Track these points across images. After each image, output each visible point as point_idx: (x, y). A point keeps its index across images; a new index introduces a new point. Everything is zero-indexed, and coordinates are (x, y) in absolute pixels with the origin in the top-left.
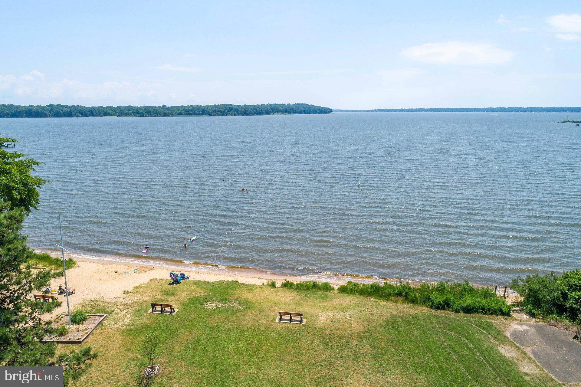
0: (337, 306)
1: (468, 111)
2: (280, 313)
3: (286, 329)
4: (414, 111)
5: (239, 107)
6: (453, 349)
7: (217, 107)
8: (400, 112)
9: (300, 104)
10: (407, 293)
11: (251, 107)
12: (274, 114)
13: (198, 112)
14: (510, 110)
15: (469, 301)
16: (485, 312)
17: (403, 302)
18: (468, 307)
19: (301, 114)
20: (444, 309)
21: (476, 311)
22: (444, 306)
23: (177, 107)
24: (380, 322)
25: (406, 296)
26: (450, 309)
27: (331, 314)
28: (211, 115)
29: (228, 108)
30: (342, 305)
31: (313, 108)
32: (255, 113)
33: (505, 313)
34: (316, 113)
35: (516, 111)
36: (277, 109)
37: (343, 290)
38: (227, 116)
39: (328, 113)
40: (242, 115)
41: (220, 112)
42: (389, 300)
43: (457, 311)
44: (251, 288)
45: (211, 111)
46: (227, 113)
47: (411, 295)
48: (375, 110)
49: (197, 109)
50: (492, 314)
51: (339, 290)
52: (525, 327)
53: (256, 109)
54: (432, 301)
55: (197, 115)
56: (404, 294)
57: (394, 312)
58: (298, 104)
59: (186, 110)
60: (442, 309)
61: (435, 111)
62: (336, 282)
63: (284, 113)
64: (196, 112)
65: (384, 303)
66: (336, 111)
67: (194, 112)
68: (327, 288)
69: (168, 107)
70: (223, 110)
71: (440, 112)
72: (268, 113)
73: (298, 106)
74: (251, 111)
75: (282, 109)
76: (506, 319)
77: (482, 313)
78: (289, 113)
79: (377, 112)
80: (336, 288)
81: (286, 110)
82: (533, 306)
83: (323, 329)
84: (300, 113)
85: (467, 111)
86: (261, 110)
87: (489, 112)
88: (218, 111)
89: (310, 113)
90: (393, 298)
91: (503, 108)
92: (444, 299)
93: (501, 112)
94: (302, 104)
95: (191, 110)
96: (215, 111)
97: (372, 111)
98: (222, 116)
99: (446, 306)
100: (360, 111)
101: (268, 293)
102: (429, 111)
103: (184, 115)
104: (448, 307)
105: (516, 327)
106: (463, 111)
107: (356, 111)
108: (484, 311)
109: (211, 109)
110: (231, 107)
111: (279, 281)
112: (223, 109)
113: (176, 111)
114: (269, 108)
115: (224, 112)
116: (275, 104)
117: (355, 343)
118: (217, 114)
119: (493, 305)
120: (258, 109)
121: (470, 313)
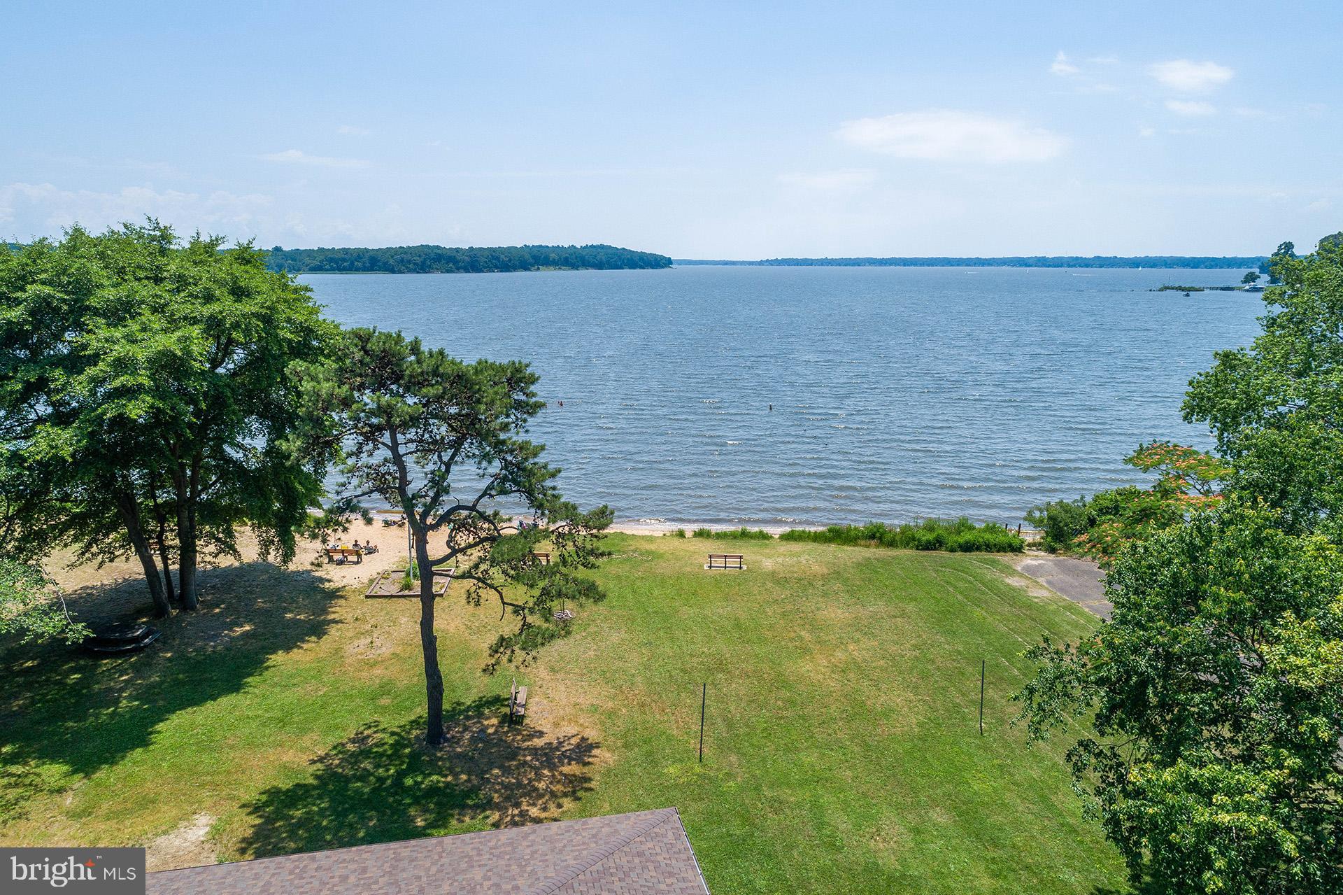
0: (785, 553)
1: (970, 265)
2: (710, 557)
3: (721, 575)
4: (853, 265)
5: (458, 251)
6: (948, 583)
7: (406, 253)
8: (822, 265)
9: (597, 246)
10: (882, 535)
11: (487, 253)
12: (538, 269)
13: (360, 264)
14: (1058, 263)
15: (966, 537)
16: (991, 549)
17: (877, 547)
18: (967, 543)
19: (601, 268)
20: (935, 549)
21: (978, 549)
22: (934, 544)
23: (309, 253)
24: (849, 564)
25: (880, 539)
26: (944, 549)
27: (780, 560)
28: (393, 272)
29: (432, 255)
30: (791, 551)
31: (629, 256)
32: (496, 267)
33: (1016, 549)
34: (634, 268)
35: (1069, 266)
36: (547, 258)
37: (788, 537)
38: (429, 272)
39: (663, 267)
40: (467, 271)
41: (414, 264)
42: (856, 545)
43: (953, 550)
44: (650, 539)
45: (391, 262)
46: (430, 267)
47: (888, 537)
48: (767, 260)
49: (359, 256)
50: (998, 551)
51: (779, 538)
52: (1040, 562)
53: (498, 258)
54: (919, 541)
55: (358, 270)
56: (878, 535)
57: (867, 555)
58: (592, 246)
59: (331, 260)
60: (932, 549)
61: (899, 265)
62: (776, 531)
63: (563, 268)
64: (356, 263)
65: (851, 548)
66: (681, 262)
67: (352, 263)
68: (763, 536)
69: (288, 252)
70: (422, 259)
71: (908, 265)
72: (525, 266)
73: (594, 250)
74: (486, 262)
75: (557, 258)
76: (1017, 555)
77: (986, 550)
78: (574, 266)
79: (772, 265)
80: (777, 536)
81: (566, 259)
82: (1053, 539)
83: (773, 573)
84: (600, 266)
85: (967, 265)
86: (510, 260)
87: (1013, 266)
88: (409, 262)
89: (621, 268)
90: (863, 542)
91: (1044, 258)
92: (934, 535)
93: (1039, 266)
94: (602, 247)
95: (344, 260)
96: (402, 261)
97: (761, 263)
98: (418, 273)
99: (937, 545)
100: (733, 263)
101: (677, 542)
102: (885, 265)
103: (327, 270)
104: (940, 546)
105: (1029, 561)
106: (958, 265)
107: (726, 263)
108: (988, 547)
109: (392, 257)
110: (439, 251)
111: (689, 529)
112: (420, 256)
113: (307, 260)
114: (527, 256)
115: (424, 263)
116: (541, 246)
117: (821, 583)
118: (407, 268)
119: (1000, 539)
120: (502, 256)
121: (971, 552)
